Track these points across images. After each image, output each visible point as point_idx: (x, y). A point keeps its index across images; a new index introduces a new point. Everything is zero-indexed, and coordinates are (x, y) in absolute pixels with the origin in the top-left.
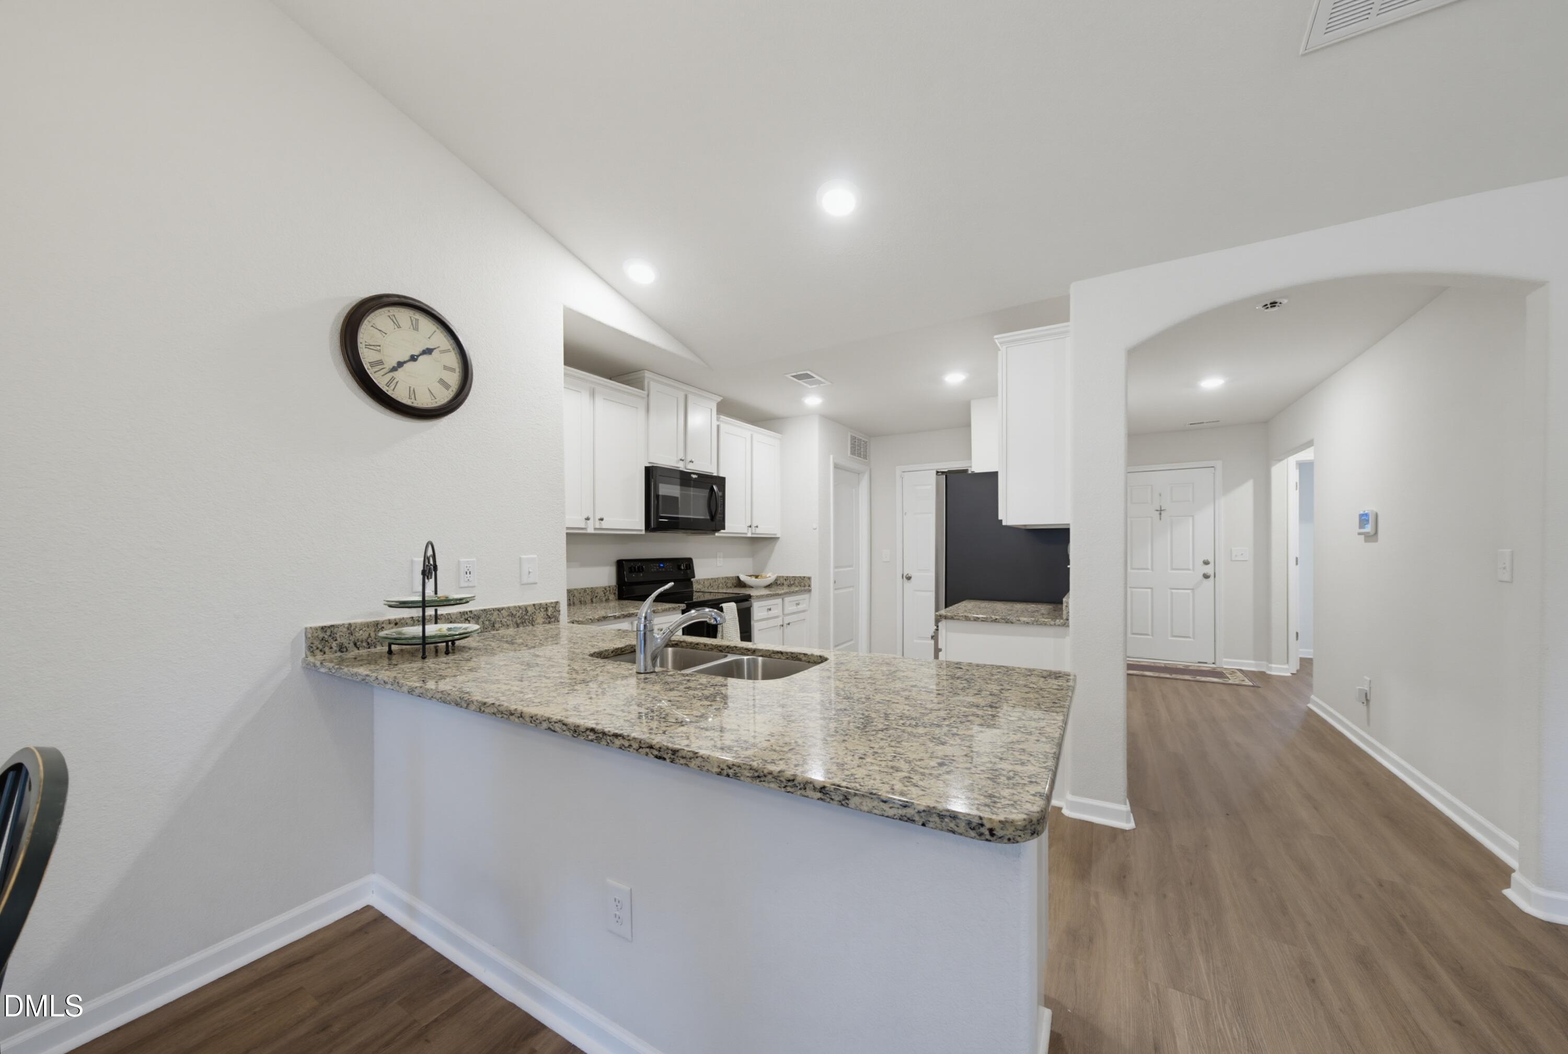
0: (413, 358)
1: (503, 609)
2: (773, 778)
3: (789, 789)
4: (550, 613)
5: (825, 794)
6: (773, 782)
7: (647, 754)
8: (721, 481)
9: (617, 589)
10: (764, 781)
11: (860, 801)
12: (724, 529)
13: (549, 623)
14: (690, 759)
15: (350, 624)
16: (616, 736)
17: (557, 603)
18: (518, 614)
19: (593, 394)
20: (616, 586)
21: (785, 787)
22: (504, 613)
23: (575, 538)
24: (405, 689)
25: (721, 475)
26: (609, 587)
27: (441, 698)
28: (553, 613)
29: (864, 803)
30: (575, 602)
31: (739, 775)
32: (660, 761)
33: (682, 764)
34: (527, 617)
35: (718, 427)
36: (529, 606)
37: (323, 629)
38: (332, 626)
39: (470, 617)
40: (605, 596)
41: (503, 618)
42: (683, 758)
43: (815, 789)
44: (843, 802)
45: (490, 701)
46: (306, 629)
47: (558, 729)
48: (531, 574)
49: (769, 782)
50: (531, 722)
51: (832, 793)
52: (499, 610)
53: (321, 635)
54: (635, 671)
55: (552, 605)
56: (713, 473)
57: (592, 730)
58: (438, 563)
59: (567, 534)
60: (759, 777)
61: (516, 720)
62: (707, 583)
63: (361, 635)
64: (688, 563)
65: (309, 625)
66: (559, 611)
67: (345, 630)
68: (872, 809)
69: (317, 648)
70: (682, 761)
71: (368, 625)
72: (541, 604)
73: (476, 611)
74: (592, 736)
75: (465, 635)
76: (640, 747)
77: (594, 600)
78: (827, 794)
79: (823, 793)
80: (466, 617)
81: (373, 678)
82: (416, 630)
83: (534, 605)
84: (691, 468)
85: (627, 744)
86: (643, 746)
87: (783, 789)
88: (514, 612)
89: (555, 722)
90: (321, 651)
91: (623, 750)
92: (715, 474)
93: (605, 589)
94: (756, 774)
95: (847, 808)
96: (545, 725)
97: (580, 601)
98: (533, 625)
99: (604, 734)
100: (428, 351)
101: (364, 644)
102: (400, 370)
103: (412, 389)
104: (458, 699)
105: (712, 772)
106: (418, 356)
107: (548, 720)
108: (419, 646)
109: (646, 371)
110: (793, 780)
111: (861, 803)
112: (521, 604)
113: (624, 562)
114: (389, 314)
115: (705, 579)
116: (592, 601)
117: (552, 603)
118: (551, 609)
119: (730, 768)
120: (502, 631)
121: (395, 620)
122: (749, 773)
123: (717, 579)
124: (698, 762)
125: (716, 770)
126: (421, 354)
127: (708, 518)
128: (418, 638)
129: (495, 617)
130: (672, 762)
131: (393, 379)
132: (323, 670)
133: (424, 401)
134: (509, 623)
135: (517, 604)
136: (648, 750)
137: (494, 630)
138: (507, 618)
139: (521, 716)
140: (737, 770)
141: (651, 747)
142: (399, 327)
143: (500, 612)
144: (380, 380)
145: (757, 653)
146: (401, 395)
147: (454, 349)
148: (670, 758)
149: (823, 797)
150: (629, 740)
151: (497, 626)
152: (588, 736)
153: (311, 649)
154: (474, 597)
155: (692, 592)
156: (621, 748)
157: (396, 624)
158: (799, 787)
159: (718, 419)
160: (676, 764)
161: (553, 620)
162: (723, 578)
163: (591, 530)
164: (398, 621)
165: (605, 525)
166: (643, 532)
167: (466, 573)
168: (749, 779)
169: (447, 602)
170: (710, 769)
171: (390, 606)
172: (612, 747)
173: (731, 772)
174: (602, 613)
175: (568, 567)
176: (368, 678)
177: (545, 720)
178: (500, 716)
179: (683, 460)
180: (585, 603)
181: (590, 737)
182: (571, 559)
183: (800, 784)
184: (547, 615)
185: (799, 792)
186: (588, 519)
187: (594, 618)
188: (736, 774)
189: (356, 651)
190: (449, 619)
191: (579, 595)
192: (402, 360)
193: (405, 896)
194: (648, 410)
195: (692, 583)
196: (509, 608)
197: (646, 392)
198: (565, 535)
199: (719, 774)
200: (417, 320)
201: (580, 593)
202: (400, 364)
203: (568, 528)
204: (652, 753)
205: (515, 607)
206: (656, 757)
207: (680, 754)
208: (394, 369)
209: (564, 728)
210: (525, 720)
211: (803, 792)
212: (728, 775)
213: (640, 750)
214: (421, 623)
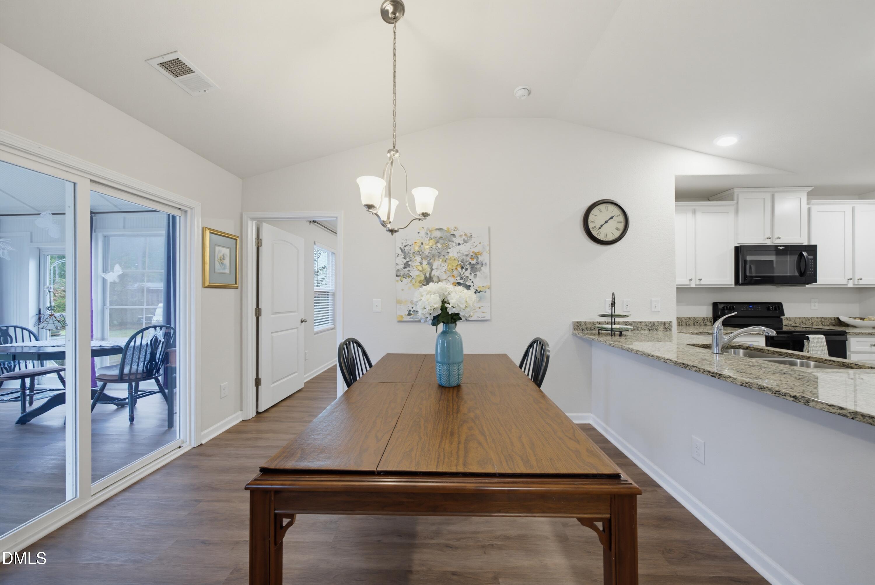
0: (606, 222)
1: (642, 322)
2: (769, 389)
3: (777, 395)
4: (667, 327)
5: (796, 399)
6: (768, 391)
7: (707, 374)
8: (812, 249)
9: (713, 319)
10: (764, 390)
11: (816, 404)
12: (816, 282)
13: (666, 331)
14: (728, 378)
15: (585, 322)
16: (693, 366)
17: (670, 322)
18: (650, 325)
19: (694, 212)
20: (712, 317)
21: (775, 394)
22: (643, 324)
23: (681, 290)
24: (608, 344)
25: (813, 243)
26: (707, 318)
27: (621, 348)
28: (668, 326)
29: (818, 405)
30: (683, 324)
31: (751, 386)
32: (713, 378)
33: (724, 380)
34: (654, 327)
35: (809, 210)
36: (656, 322)
37: (578, 322)
38: (580, 322)
39: (628, 324)
40: (704, 322)
41: (643, 326)
42: (724, 377)
43: (790, 396)
44: (806, 404)
45: (640, 350)
46: (573, 322)
47: (668, 362)
48: (656, 307)
49: (766, 391)
50: (657, 359)
51: (800, 399)
52: (641, 322)
53: (577, 324)
54: (711, 352)
55: (668, 323)
56: (803, 243)
57: (683, 364)
58: (615, 301)
59: (677, 288)
60: (761, 388)
61: (651, 357)
62: (798, 321)
63: (589, 326)
64: (778, 307)
65: (573, 321)
66: (672, 326)
67: (584, 323)
68: (822, 408)
69: (576, 329)
70: (724, 379)
71: (590, 323)
72: (661, 322)
73: (630, 322)
74: (683, 366)
75: (627, 330)
76: (704, 372)
77: (696, 324)
78: (797, 399)
79: (795, 398)
80: (625, 323)
81: (597, 339)
82: (610, 326)
83: (658, 322)
84: (777, 242)
85: (698, 370)
86: (706, 371)
87: (774, 395)
88: (648, 324)
89: (667, 359)
90: (577, 330)
91: (696, 372)
92: (806, 243)
93: (704, 319)
94: (760, 387)
95: (808, 407)
96: (663, 360)
97: (686, 324)
98: (657, 331)
99: (688, 365)
100: (612, 218)
101: (590, 330)
102: (602, 228)
103: (606, 234)
104: (628, 349)
105: (738, 384)
106: (608, 221)
107: (664, 358)
108: (609, 332)
109: (735, 189)
110: (779, 392)
111: (816, 405)
112: (651, 321)
113: (718, 304)
114: (598, 208)
115: (796, 318)
116: (694, 325)
117: (668, 322)
118: (667, 324)
119: (747, 383)
120: (642, 332)
121: (599, 322)
122: (757, 386)
123: (811, 318)
124: (731, 379)
125: (739, 383)
126: (609, 220)
127: (797, 274)
128: (610, 329)
129: (638, 325)
130: (719, 378)
131: (599, 232)
132: (579, 336)
133: (610, 238)
134: (645, 328)
135: (649, 321)
136: (708, 373)
137: (638, 331)
138: (645, 326)
139: (653, 356)
140: (750, 384)
141: (709, 372)
142: (601, 212)
143: (641, 323)
144: (595, 233)
145: (811, 359)
146: (601, 237)
147: (621, 214)
148: (718, 377)
149: (795, 400)
150: (699, 368)
151: (639, 329)
152: (681, 365)
153: (575, 329)
154: (631, 315)
155: (782, 325)
156: (695, 371)
157: (600, 324)
158: (782, 395)
159: (808, 204)
160: (721, 379)
161: (668, 330)
162: (817, 318)
163: (693, 286)
164: (600, 322)
165: (702, 283)
166: (734, 286)
167: (626, 306)
168: (757, 389)
169: (619, 316)
170: (737, 383)
171: (599, 316)
172: (692, 370)
173: (747, 385)
174: (701, 331)
175: (677, 305)
176: (594, 339)
177: (663, 358)
178: (644, 355)
179: (770, 238)
180: (689, 325)
181: (682, 366)
182: (679, 301)
183: (783, 393)
184: (665, 327)
185: (782, 397)
186: (691, 280)
187: (694, 332)
188: (749, 386)
189: (587, 332)
190: (619, 323)
191: (685, 320)
192: (602, 224)
193: (603, 424)
194: (737, 211)
195: (782, 319)
196: (645, 322)
197: (735, 202)
198: (676, 288)
199: (742, 385)
200: (607, 207)
201: (686, 320)
202: (602, 226)
203: (677, 285)
204: (709, 374)
205: (648, 322)
206: (712, 376)
207: (723, 376)
208: (600, 228)
209: (671, 361)
210: (654, 358)
211: (784, 397)
212: (746, 386)
213: (704, 373)
214: (611, 324)
